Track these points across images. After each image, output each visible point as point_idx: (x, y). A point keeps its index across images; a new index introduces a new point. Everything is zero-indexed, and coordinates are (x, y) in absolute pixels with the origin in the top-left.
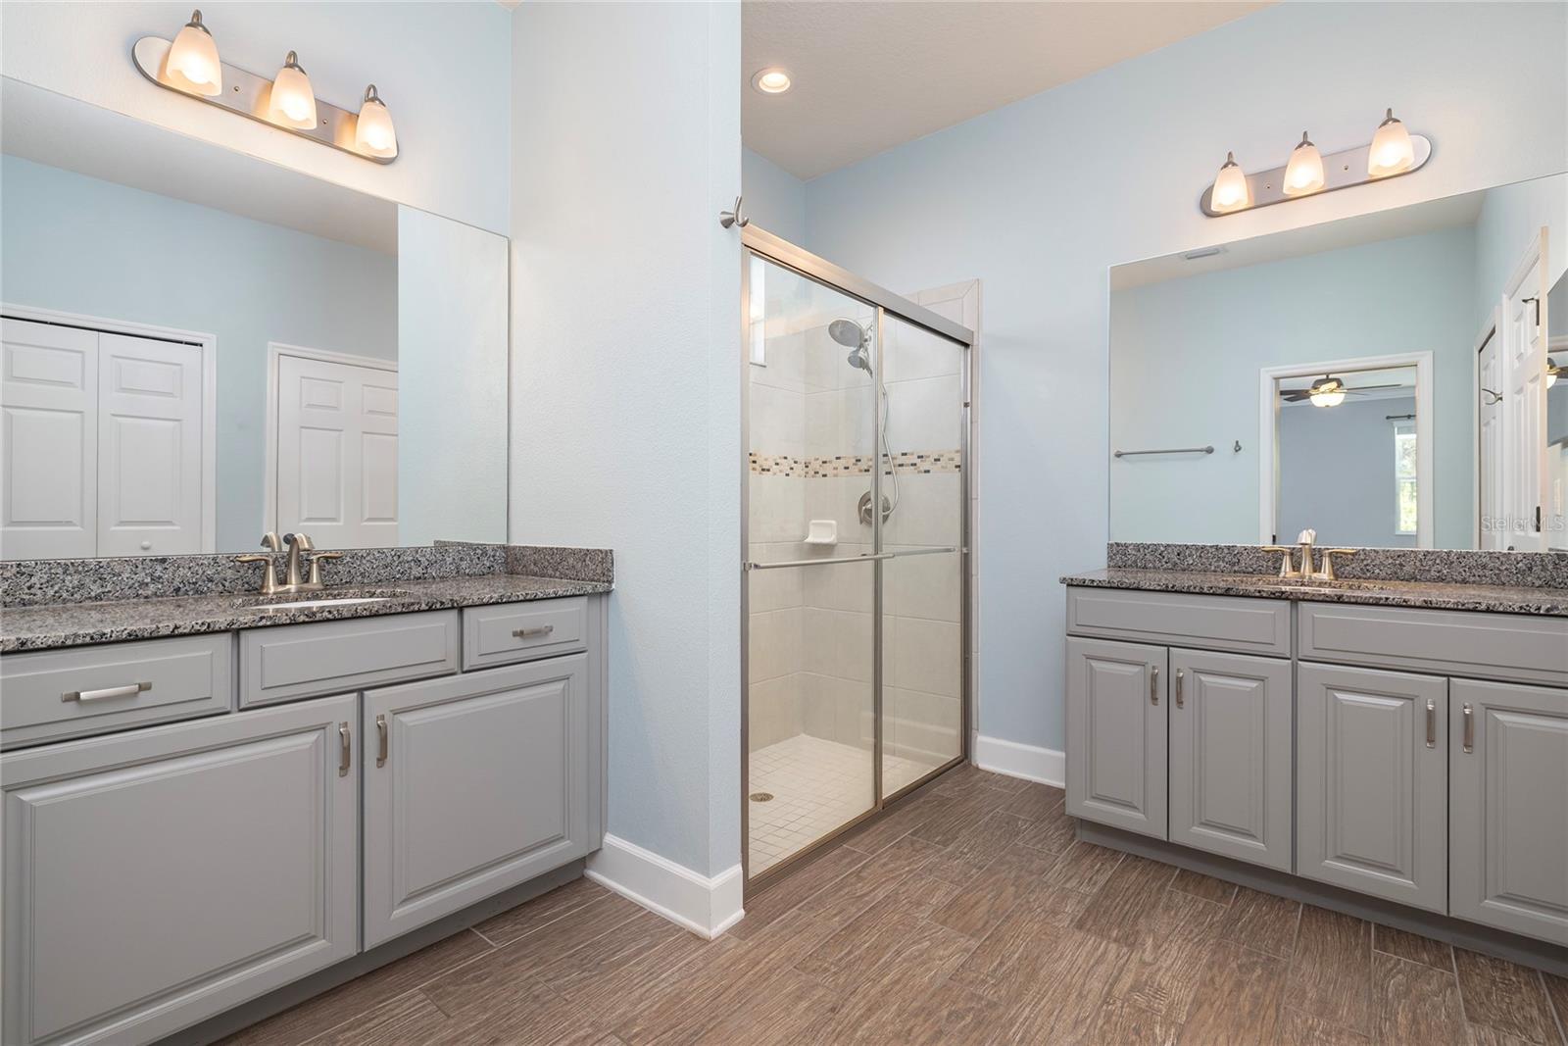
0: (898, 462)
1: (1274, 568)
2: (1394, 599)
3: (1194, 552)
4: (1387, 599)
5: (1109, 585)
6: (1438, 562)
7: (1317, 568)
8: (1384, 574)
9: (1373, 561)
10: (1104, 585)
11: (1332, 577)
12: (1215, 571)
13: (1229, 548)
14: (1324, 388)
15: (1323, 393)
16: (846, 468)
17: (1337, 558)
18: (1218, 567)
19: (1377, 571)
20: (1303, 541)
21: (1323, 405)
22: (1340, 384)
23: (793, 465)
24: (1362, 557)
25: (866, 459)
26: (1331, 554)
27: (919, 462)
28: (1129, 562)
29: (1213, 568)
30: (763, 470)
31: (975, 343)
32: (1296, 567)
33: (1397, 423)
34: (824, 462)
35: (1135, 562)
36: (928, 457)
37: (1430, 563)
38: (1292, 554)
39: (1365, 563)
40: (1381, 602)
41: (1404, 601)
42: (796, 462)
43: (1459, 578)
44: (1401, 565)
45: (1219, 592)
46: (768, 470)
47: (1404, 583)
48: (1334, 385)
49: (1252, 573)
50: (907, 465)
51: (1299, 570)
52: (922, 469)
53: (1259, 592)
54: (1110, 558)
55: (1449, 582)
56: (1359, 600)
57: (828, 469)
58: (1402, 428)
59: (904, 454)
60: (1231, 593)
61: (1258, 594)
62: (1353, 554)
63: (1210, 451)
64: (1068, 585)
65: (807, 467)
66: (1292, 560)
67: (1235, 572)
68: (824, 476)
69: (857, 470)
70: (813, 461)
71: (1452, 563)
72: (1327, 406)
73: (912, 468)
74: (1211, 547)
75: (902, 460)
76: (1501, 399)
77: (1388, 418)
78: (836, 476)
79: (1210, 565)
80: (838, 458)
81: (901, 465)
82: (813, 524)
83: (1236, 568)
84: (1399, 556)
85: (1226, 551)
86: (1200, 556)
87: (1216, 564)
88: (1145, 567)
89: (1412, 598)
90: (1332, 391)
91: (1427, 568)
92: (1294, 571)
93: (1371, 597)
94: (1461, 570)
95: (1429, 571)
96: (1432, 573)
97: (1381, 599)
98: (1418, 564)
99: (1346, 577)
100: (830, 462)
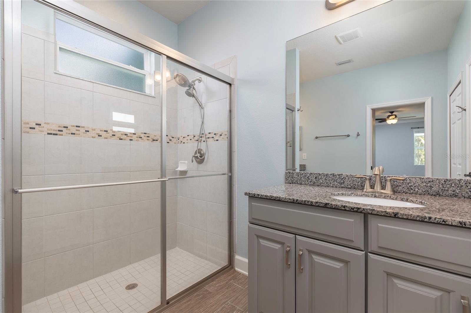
0: (207, 137)
1: (361, 186)
2: (435, 218)
3: (323, 177)
4: (430, 218)
5: (266, 198)
6: (453, 185)
7: (383, 188)
8: (420, 191)
9: (414, 184)
10: (264, 197)
11: (392, 193)
12: (333, 187)
13: (339, 175)
14: (391, 118)
15: (390, 119)
16: (191, 140)
17: (394, 182)
18: (334, 185)
19: (417, 190)
20: (376, 173)
21: (391, 123)
22: (396, 116)
23: (171, 139)
24: (408, 181)
25: (197, 136)
26: (391, 180)
27: (215, 136)
28: (294, 181)
29: (332, 185)
30: (154, 140)
31: (234, 83)
32: (372, 187)
33: (414, 130)
34: (184, 137)
35: (297, 181)
36: (218, 134)
37: (448, 186)
38: (370, 179)
39: (410, 185)
40: (426, 220)
41: (443, 221)
42: (173, 138)
43: (466, 195)
44: (430, 186)
45: (321, 205)
46: (157, 140)
47: (433, 197)
48: (394, 117)
49: (350, 188)
50: (211, 138)
51: (373, 188)
52: (216, 139)
53: (344, 207)
54: (286, 179)
55: (460, 198)
56: (409, 217)
57: (185, 140)
58: (416, 131)
59: (210, 133)
60: (328, 206)
61: (343, 208)
62: (403, 180)
63: (348, 136)
64: (249, 197)
65: (179, 139)
66: (370, 182)
67: (342, 187)
68: (184, 143)
69: (194, 140)
70: (180, 137)
71: (462, 186)
72: (392, 124)
73: (212, 139)
74: (331, 174)
75: (209, 136)
76: (465, 110)
77: (412, 128)
78: (187, 143)
79: (330, 183)
80: (188, 136)
81: (208, 138)
82: (181, 163)
83: (343, 186)
84: (429, 182)
85: (338, 177)
86: (326, 179)
87: (333, 183)
88: (301, 184)
89: (447, 216)
90: (393, 119)
91: (446, 189)
92: (371, 188)
93: (418, 216)
94: (468, 191)
95: (448, 190)
96: (450, 192)
97: (425, 218)
98: (441, 186)
99: (399, 192)
100: (186, 137)
